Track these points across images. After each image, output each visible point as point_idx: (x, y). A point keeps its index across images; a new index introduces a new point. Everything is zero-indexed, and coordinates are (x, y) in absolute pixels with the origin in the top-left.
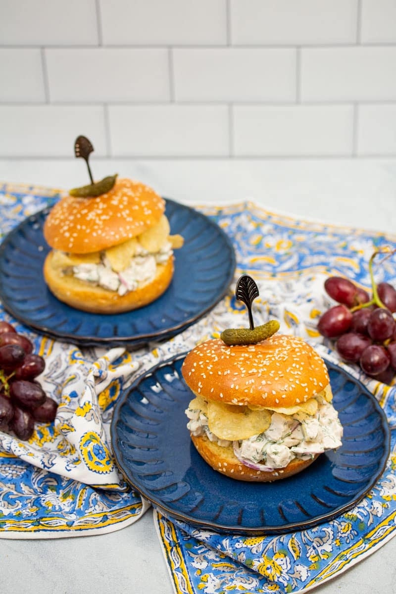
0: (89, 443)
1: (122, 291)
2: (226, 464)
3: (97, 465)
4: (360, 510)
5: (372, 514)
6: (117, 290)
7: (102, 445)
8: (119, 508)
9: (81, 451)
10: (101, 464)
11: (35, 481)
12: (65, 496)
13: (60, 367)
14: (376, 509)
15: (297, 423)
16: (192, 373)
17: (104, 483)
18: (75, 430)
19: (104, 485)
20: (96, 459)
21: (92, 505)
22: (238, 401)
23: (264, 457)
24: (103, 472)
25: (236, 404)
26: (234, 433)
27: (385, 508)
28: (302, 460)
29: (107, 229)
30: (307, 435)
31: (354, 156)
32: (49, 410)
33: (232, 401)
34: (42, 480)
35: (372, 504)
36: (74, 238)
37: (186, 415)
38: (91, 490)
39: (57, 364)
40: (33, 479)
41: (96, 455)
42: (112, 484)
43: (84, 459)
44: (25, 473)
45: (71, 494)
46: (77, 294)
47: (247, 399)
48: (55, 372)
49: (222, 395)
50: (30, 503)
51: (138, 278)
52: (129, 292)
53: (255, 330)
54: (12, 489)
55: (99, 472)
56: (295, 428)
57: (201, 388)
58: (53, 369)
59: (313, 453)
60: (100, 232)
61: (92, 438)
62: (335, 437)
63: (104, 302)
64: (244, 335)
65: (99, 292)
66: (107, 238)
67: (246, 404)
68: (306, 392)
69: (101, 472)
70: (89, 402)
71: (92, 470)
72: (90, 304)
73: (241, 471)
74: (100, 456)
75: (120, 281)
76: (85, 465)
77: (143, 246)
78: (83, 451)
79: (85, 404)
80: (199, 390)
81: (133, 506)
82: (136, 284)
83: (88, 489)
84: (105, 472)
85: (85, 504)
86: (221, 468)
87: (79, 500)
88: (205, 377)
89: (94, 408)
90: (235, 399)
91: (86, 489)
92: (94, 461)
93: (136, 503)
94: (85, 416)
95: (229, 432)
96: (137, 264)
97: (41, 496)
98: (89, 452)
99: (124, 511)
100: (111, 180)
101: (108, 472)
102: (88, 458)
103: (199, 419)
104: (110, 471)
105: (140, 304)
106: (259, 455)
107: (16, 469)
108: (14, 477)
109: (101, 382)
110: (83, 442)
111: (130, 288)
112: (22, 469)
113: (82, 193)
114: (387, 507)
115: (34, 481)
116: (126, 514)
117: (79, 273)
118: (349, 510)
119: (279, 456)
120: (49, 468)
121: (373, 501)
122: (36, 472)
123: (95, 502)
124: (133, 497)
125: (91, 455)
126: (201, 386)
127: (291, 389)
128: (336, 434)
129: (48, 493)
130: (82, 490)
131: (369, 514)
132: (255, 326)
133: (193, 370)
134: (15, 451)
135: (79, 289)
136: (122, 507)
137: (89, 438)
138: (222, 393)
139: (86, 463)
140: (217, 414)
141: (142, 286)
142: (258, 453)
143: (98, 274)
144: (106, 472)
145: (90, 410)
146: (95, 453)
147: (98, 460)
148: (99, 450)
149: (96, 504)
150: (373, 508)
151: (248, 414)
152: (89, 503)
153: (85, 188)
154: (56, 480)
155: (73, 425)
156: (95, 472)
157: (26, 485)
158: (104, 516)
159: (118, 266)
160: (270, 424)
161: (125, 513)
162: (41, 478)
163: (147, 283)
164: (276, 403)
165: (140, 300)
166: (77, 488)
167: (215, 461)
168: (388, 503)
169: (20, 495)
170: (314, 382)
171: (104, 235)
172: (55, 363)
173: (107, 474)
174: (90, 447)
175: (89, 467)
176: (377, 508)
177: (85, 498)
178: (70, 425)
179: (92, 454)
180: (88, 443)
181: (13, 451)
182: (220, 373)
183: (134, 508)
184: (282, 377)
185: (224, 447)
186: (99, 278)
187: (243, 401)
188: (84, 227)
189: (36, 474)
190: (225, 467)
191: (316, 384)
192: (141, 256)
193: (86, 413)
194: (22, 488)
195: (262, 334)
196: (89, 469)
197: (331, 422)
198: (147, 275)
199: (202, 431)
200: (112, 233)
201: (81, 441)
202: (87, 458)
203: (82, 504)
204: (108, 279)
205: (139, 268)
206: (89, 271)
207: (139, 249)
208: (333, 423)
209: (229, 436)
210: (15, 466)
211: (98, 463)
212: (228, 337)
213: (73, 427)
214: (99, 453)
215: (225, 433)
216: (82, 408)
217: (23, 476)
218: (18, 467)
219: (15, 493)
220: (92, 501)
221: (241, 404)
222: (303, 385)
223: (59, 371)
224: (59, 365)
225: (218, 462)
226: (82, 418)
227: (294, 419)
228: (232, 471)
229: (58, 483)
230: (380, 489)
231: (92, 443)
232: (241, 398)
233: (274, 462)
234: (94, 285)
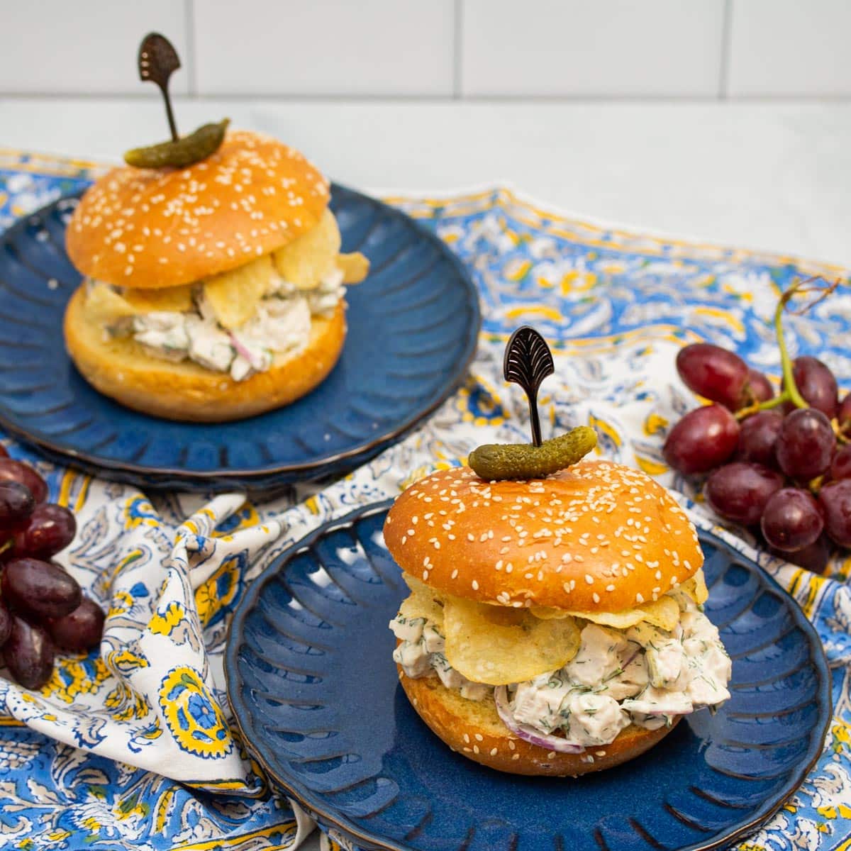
0: (180, 692)
1: (239, 371)
2: (479, 737)
3: (199, 738)
4: (771, 836)
5: (798, 847)
6: (229, 369)
7: (207, 697)
8: (247, 832)
9: (164, 708)
10: (207, 737)
11: (60, 775)
12: (126, 808)
13: (105, 535)
14: (805, 834)
15: (634, 648)
16: (409, 537)
17: (214, 778)
18: (149, 665)
19: (212, 782)
20: (195, 725)
21: (187, 826)
22: (512, 599)
23: (565, 722)
24: (210, 755)
25: (508, 604)
26: (501, 668)
27: (823, 833)
28: (646, 729)
29: (209, 235)
30: (657, 674)
32: (85, 623)
33: (499, 597)
34: (73, 775)
35: (796, 824)
37: (392, 632)
38: (185, 794)
39: (99, 526)
40: (54, 771)
41: (197, 718)
42: (232, 781)
43: (169, 725)
44: (35, 759)
45: (139, 803)
46: (139, 378)
47: (530, 594)
48: (94, 544)
49: (475, 585)
50: (51, 821)
51: (273, 345)
52: (254, 374)
53: (543, 448)
54: (10, 792)
55: (202, 755)
56: (631, 660)
57: (430, 571)
58: (89, 539)
59: (669, 713)
60: (192, 242)
61: (187, 680)
62: (716, 680)
63: (198, 394)
64: (520, 458)
65: (188, 375)
66: (210, 254)
67: (528, 605)
68: (657, 580)
69: (206, 755)
70: (178, 604)
71: (186, 749)
72: (168, 401)
73: (513, 753)
74: (203, 719)
75: (235, 350)
76: (173, 739)
77: (282, 275)
78: (167, 709)
79: (169, 608)
80: (426, 574)
81: (277, 828)
82: (268, 357)
83: (179, 793)
84: (214, 755)
85: (171, 823)
86: (470, 746)
87: (159, 815)
88: (437, 545)
89: (188, 616)
90: (504, 593)
91: (175, 792)
92: (191, 730)
93: (282, 821)
94: (170, 634)
95: (490, 665)
96: (271, 314)
97: (74, 807)
98: (181, 711)
99: (257, 839)
100: (215, 132)
101: (222, 754)
102: (179, 725)
103: (419, 642)
104: (226, 753)
105: (275, 400)
106: (553, 718)
107: (16, 751)
108: (13, 768)
109: (201, 563)
110: (167, 690)
111: (258, 365)
112: (29, 749)
113: (153, 158)
114: (827, 831)
115: (56, 776)
116: (261, 845)
117: (146, 331)
118: (749, 838)
119: (597, 719)
120: (91, 746)
121: (799, 818)
122: (61, 756)
123: (192, 818)
124: (276, 809)
125: (186, 718)
126: (430, 566)
127: (625, 572)
128: (718, 673)
129: (88, 800)
130: (165, 793)
131: (791, 846)
132: (543, 440)
133: (411, 532)
134: (15, 709)
135: (142, 367)
136: (253, 830)
137: (180, 681)
138: (477, 580)
139: (174, 734)
140: (462, 628)
141: (281, 362)
142: (551, 712)
143: (187, 334)
144: (218, 755)
145: (181, 620)
146: (192, 714)
147: (199, 728)
148: (201, 708)
149: (197, 824)
150: (798, 834)
151: (530, 628)
152: (181, 822)
153: (159, 148)
154: (104, 773)
155: (146, 655)
156: (193, 756)
157: (38, 784)
158: (215, 848)
159: (229, 319)
160: (578, 650)
161: (259, 842)
162: (72, 770)
163: (291, 356)
164: (593, 602)
165: (276, 393)
166: (153, 789)
167: (455, 730)
168: (830, 823)
169: (28, 804)
170: (674, 559)
171: (201, 248)
172: (94, 525)
173: (219, 760)
174: (183, 701)
175: (180, 744)
176: (808, 833)
177: (171, 810)
178: (137, 653)
179: (188, 714)
180: (177, 690)
181: (12, 710)
182: (471, 537)
183: (278, 832)
184: (606, 546)
185: (475, 701)
186: (190, 342)
187: (521, 597)
188: (158, 232)
189: (60, 760)
190: (479, 743)
191: (676, 563)
192: (279, 296)
193: (173, 627)
194: (30, 790)
195: (560, 456)
196: (182, 748)
197: (706, 649)
198: (292, 338)
199: (426, 666)
200: (221, 245)
201: (163, 686)
202: (176, 724)
203: (165, 824)
204: (209, 346)
205: (274, 324)
206: (167, 328)
207: (275, 283)
208: (710, 651)
209: (490, 675)
210: (14, 744)
211: (200, 735)
212: (487, 461)
213: (143, 657)
214: (202, 714)
215: (480, 668)
216: (163, 616)
217: (32, 766)
218: (20, 745)
219: (17, 800)
220: (188, 816)
221: (517, 605)
222: (651, 565)
223: (104, 542)
224: (102, 530)
225: (462, 732)
226: (163, 639)
227: (629, 641)
228: (494, 751)
229: (109, 780)
230: (812, 793)
231: (186, 691)
232: (519, 592)
233: (588, 733)
234: (177, 359)
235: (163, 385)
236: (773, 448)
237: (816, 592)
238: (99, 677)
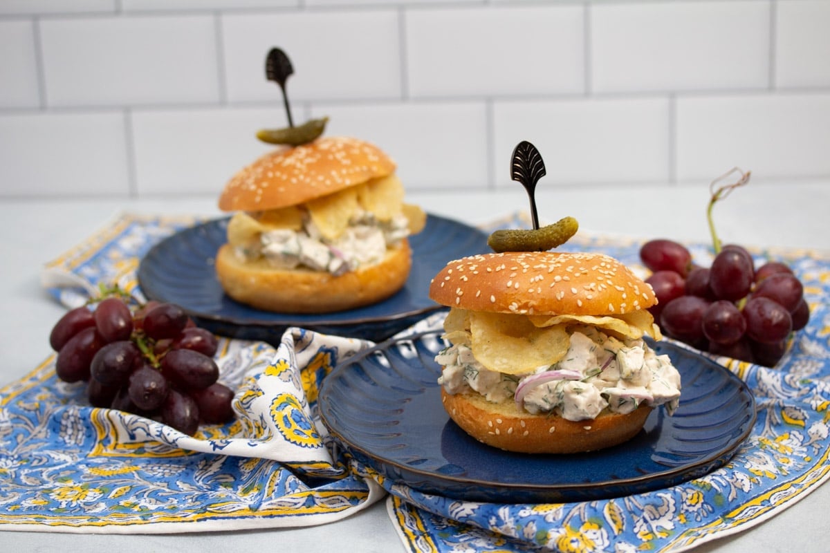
0: (285, 406)
1: (335, 267)
2: (499, 421)
3: (298, 434)
4: (714, 477)
5: (735, 487)
6: (328, 266)
8: (332, 488)
9: (273, 416)
10: (304, 434)
11: (200, 479)
12: (246, 491)
13: (239, 366)
14: (740, 481)
15: (609, 355)
16: (446, 282)
17: (310, 460)
18: (263, 393)
19: (308, 463)
20: (295, 426)
21: (289, 490)
22: (520, 308)
23: (560, 401)
24: (306, 445)
25: (517, 312)
26: (512, 363)
27: (754, 483)
28: (620, 413)
29: (313, 173)
30: (626, 367)
31: (672, 181)
33: (510, 307)
34: (209, 478)
35: (733, 474)
36: (263, 189)
37: (437, 362)
38: (287, 472)
39: (235, 362)
40: (196, 477)
41: (297, 422)
42: (322, 462)
43: (277, 426)
44: (183, 471)
45: (256, 486)
46: (266, 280)
47: (533, 303)
48: (232, 372)
49: (493, 299)
50: (192, 498)
52: (345, 267)
53: (541, 230)
54: (164, 487)
55: (300, 444)
56: (607, 364)
57: (460, 297)
58: (228, 369)
59: (637, 396)
60: (302, 177)
61: (289, 401)
62: (669, 383)
63: (307, 288)
64: (524, 236)
65: (301, 275)
66: (314, 184)
67: (531, 312)
68: (624, 299)
69: (303, 445)
70: (285, 361)
71: (289, 440)
72: (287, 295)
73: (524, 429)
74: (302, 424)
75: (332, 255)
76: (280, 433)
77: (365, 209)
78: (275, 417)
79: (278, 362)
80: (458, 299)
81: (355, 494)
83: (284, 471)
84: (310, 445)
85: (278, 490)
86: (493, 429)
87: (269, 487)
88: (466, 279)
89: (292, 369)
90: (514, 303)
91: (281, 470)
92: (293, 428)
93: (359, 489)
94: (279, 375)
95: (505, 361)
96: (358, 236)
97: (209, 492)
98: (286, 417)
99: (341, 498)
100: (319, 125)
101: (316, 446)
102: (284, 425)
103: (455, 363)
104: (318, 446)
105: (361, 296)
106: (552, 395)
107: (169, 468)
108: (166, 476)
109: (303, 349)
110: (277, 404)
112: (179, 468)
113: (276, 136)
114: (757, 482)
115: (197, 479)
116: (343, 504)
117: (270, 243)
118: (700, 477)
119: (584, 396)
120: (221, 448)
121: (735, 471)
122: (201, 470)
123: (293, 485)
124: (354, 480)
125: (289, 421)
126: (461, 293)
127: (600, 289)
128: (670, 379)
129: (220, 489)
130: (274, 473)
131: (730, 485)
132: (540, 226)
133: (448, 278)
134: (168, 434)
135: (269, 272)
136: (337, 489)
137: (285, 400)
138: (494, 295)
139: (280, 430)
140: (483, 334)
142: (550, 391)
143: (298, 244)
144: (312, 446)
145: (286, 370)
146: (294, 419)
147: (298, 428)
148: (300, 418)
149: (297, 488)
150: (735, 479)
151: (533, 339)
152: (285, 488)
153: (280, 132)
154: (232, 475)
155: (261, 388)
156: (294, 445)
157: (184, 483)
158: (308, 496)
159: (330, 233)
160: (568, 350)
161: (342, 502)
162: (210, 476)
163: (372, 265)
164: (578, 306)
165: (361, 290)
166: (266, 473)
167: (482, 421)
168: (758, 478)
169: (177, 492)
170: (635, 290)
171: (308, 180)
172: (232, 362)
173: (313, 449)
174: (288, 411)
175: (284, 436)
176: (742, 480)
177: (278, 481)
178: (255, 389)
179: (291, 420)
180: (283, 405)
181: (166, 435)
182: (489, 270)
183: (356, 497)
184: (586, 274)
186: (300, 249)
187: (525, 306)
188: (278, 174)
189: (201, 472)
190: (499, 426)
191: (637, 292)
192: (363, 222)
193: (281, 372)
194: (178, 486)
195: (552, 234)
196: (286, 439)
197: (661, 366)
198: (373, 253)
199: (461, 382)
200: (321, 178)
201: (273, 404)
202: (282, 425)
203: (273, 491)
204: (313, 251)
205: (360, 244)
206: (284, 240)
207: (359, 213)
208: (664, 367)
209: (505, 366)
210: (168, 465)
211: (299, 433)
212: (500, 238)
213: (260, 390)
214: (301, 421)
215: (497, 362)
216: (275, 365)
217: (180, 475)
218: (173, 466)
219: (167, 490)
220: (290, 484)
221: (523, 312)
222: (618, 288)
223: (238, 371)
224: (237, 364)
225: (487, 421)
226: (275, 378)
227: (605, 349)
228: (510, 430)
229: (235, 479)
230: (744, 462)
231: (289, 406)
232: (524, 301)
233: (577, 407)
234: (293, 264)
235: (282, 283)
236: (708, 285)
237: (743, 373)
238: (231, 434)
